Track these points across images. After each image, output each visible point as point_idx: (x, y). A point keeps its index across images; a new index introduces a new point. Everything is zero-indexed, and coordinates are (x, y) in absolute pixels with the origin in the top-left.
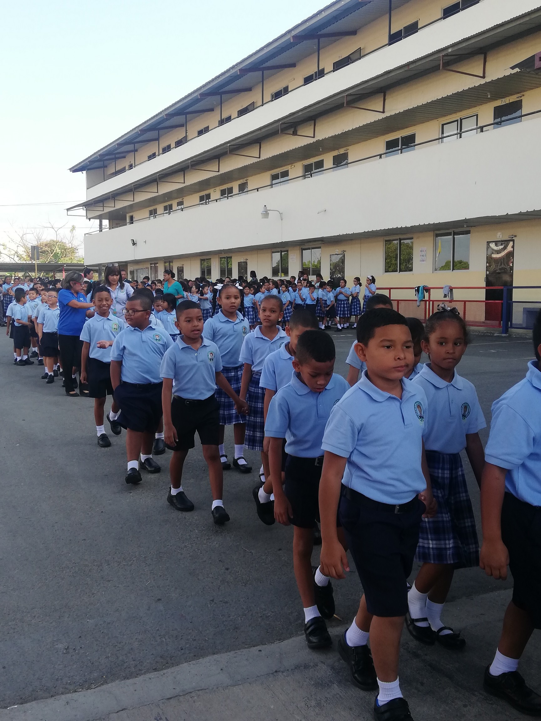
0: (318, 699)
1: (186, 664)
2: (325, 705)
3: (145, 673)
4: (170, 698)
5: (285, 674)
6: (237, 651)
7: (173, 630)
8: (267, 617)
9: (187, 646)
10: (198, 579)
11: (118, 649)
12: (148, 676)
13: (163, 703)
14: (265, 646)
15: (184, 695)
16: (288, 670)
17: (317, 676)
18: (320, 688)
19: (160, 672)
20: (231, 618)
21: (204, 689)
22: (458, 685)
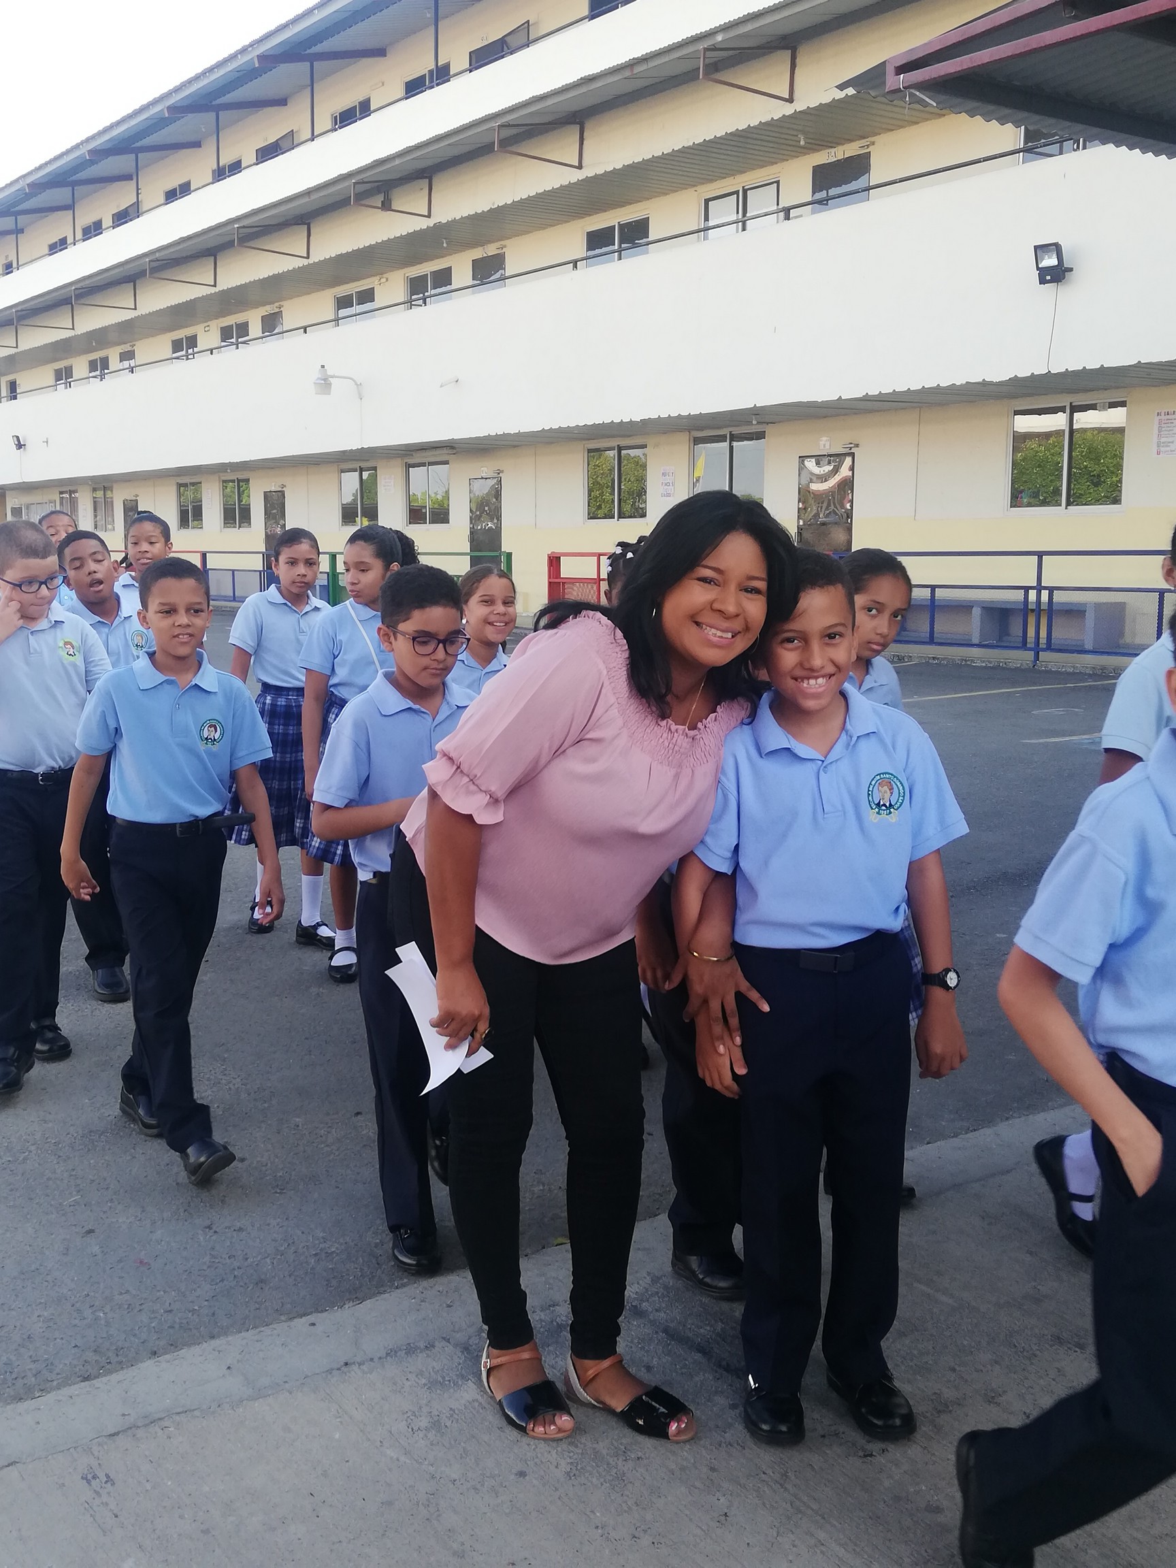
0: (435, 1413)
1: (150, 1363)
2: (448, 1424)
3: (58, 1387)
4: (116, 1434)
5: (364, 1367)
6: (262, 1329)
7: (121, 1294)
8: (328, 1255)
9: (153, 1325)
12: (66, 1391)
13: (99, 1444)
14: (325, 1314)
15: (146, 1426)
16: (372, 1360)
17: (433, 1368)
18: (438, 1391)
19: (94, 1382)
20: (250, 1260)
21: (190, 1411)
22: (720, 1366)
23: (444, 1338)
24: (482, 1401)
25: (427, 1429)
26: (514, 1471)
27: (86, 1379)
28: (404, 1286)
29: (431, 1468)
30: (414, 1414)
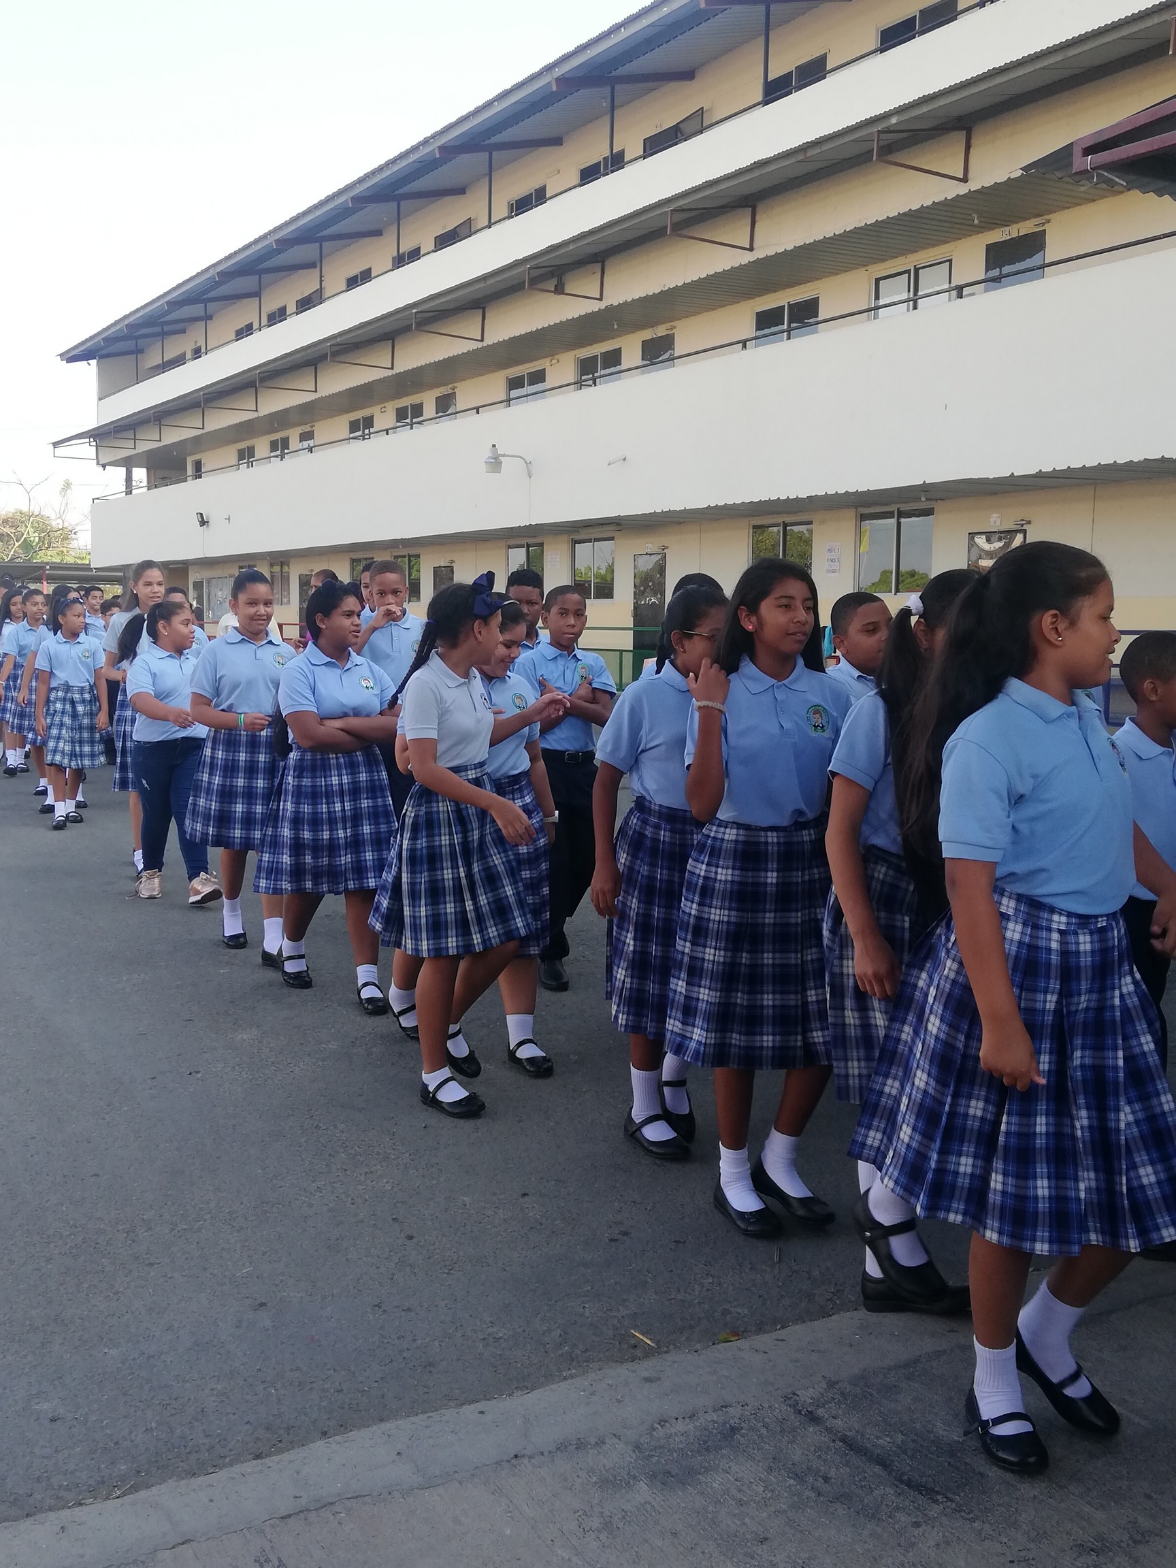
0: (607, 1513)
1: (320, 1443)
2: (621, 1525)
3: (231, 1464)
4: (289, 1516)
5: (534, 1461)
6: (431, 1414)
7: (292, 1370)
8: (497, 1340)
9: (324, 1404)
10: (347, 1260)
11: (173, 1412)
12: (237, 1469)
13: (273, 1526)
14: (494, 1402)
15: (316, 1510)
16: (542, 1453)
17: (604, 1466)
18: (610, 1491)
19: (267, 1460)
20: (419, 1342)
21: (361, 1496)
22: (902, 1482)
23: (615, 1435)
24: (654, 1503)
25: (598, 1530)
27: (258, 1457)
28: (572, 1377)
30: (585, 1513)
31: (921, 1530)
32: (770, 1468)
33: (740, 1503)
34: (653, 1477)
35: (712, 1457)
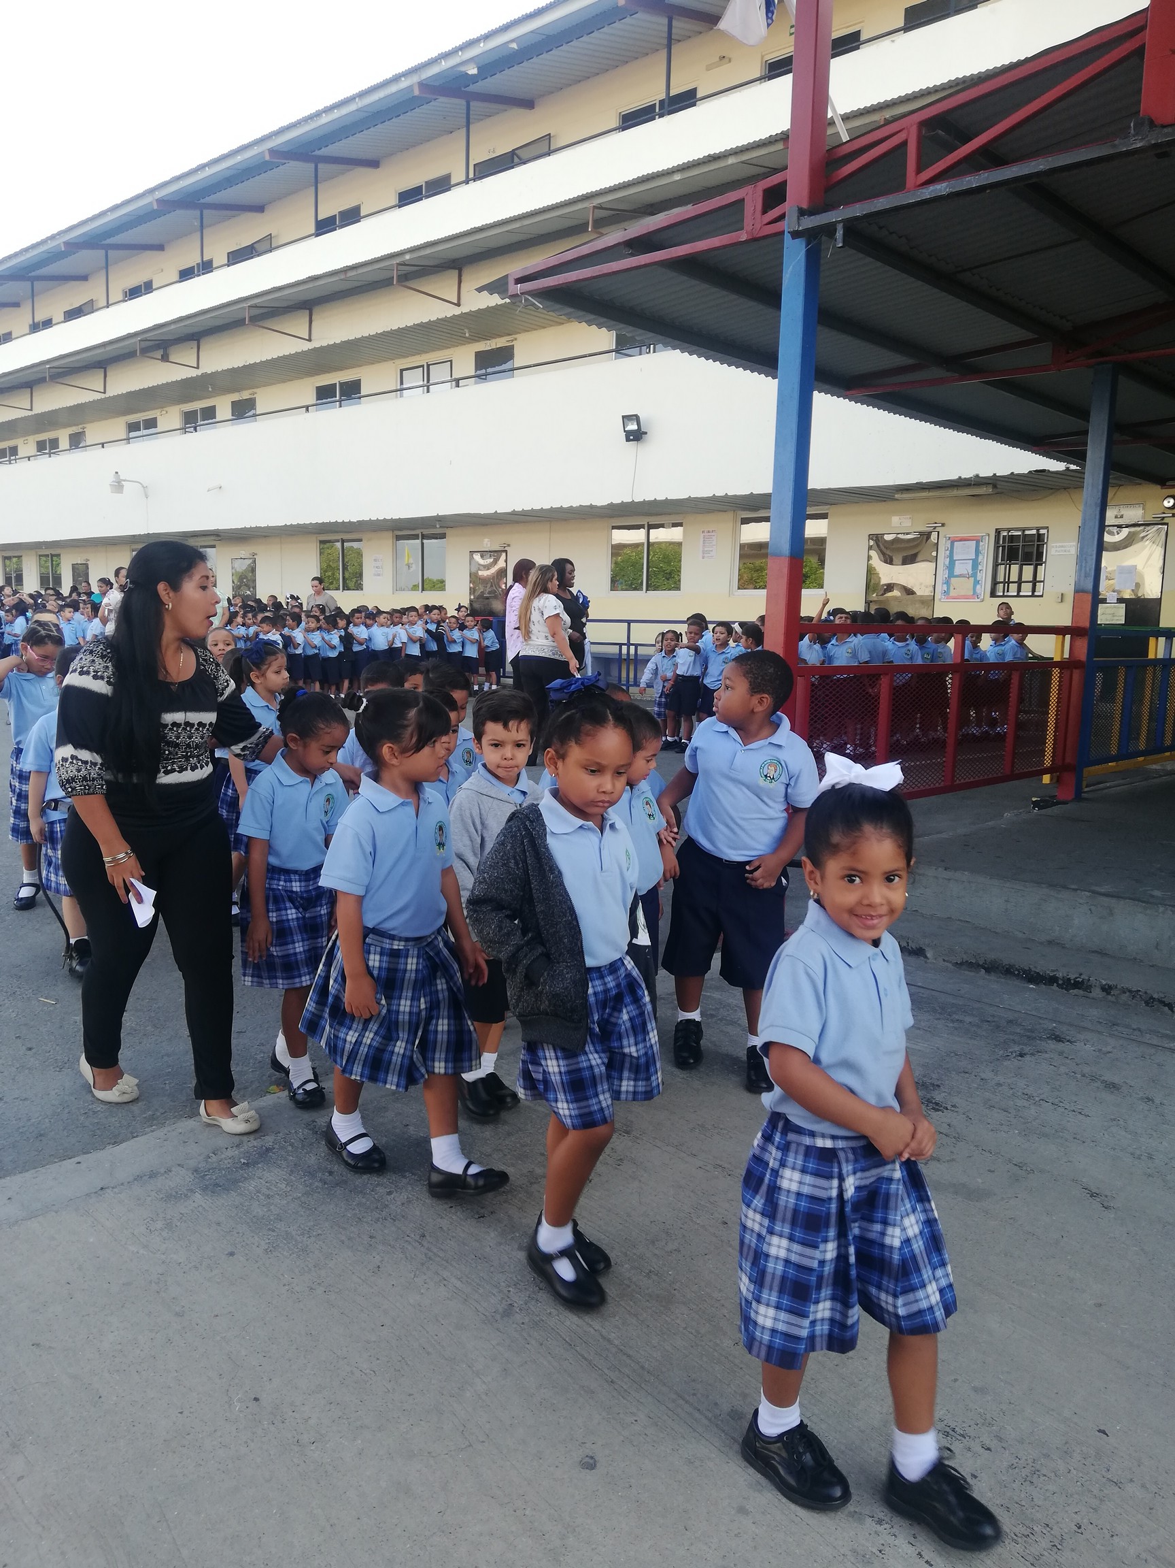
0: (168, 1217)
2: (178, 1224)
5: (116, 1190)
6: (39, 1169)
14: (90, 1155)
16: (122, 1184)
17: (169, 1186)
23: (179, 1165)
24: (204, 1205)
25: (162, 1229)
26: (226, 1253)
28: (152, 1131)
29: (163, 1257)
30: (152, 1220)
31: (393, 1196)
32: (292, 1171)
33: (268, 1197)
34: (205, 1189)
35: (250, 1169)
